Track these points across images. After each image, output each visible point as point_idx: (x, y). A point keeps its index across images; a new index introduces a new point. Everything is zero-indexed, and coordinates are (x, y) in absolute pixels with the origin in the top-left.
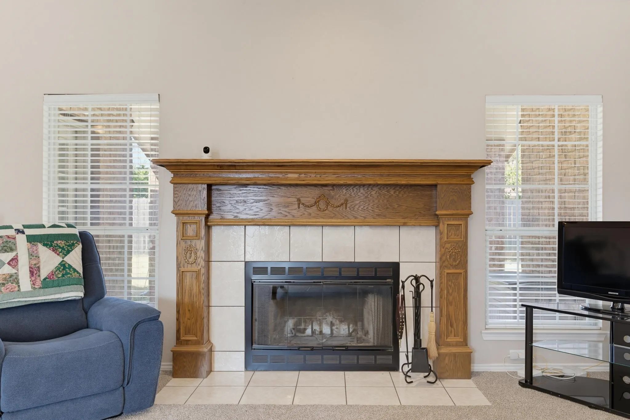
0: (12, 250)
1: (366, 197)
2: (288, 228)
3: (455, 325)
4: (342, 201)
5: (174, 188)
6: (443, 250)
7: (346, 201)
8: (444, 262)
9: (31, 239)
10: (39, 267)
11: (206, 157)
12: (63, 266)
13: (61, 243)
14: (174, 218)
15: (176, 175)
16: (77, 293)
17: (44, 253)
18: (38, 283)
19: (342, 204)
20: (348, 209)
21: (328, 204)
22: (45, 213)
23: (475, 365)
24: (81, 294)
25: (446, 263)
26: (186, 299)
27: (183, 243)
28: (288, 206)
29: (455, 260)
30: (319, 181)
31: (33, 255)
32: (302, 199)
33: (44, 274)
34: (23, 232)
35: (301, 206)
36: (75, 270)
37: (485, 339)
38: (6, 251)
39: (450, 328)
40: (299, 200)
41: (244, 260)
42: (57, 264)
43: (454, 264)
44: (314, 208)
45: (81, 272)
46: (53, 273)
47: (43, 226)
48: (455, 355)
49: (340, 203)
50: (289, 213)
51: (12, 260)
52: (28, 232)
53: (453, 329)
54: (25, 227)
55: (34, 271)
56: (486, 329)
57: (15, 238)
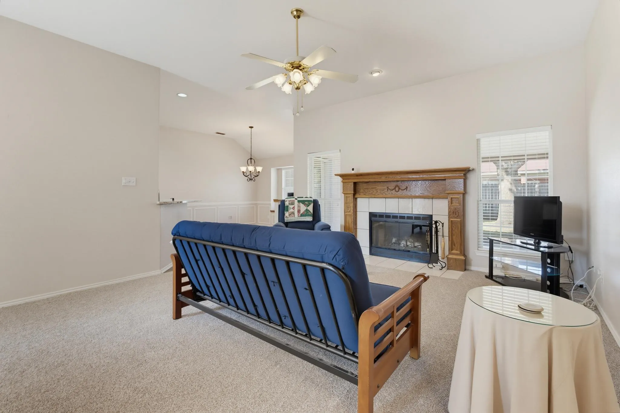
0: (293, 204)
1: (415, 186)
2: (385, 199)
3: (456, 245)
4: (405, 188)
5: (343, 184)
6: (450, 210)
7: (407, 187)
8: (450, 215)
9: (299, 201)
10: (300, 210)
11: (353, 172)
12: (307, 210)
13: (307, 203)
14: (343, 195)
15: (343, 180)
16: (310, 219)
17: (302, 205)
18: (300, 215)
19: (405, 189)
20: (408, 191)
21: (399, 189)
22: (308, 193)
23: (472, 267)
24: (312, 220)
25: (451, 216)
26: (347, 225)
27: (346, 204)
28: (384, 190)
29: (456, 214)
30: (394, 179)
31: (299, 206)
32: (389, 187)
33: (301, 212)
34: (297, 199)
35: (389, 190)
36: (310, 212)
37: (477, 254)
38: (292, 205)
39: (454, 246)
40: (388, 187)
41: (368, 211)
42: (305, 210)
43: (456, 216)
44: (394, 190)
45: (312, 213)
46: (304, 212)
47: (303, 197)
48: (456, 259)
49: (404, 189)
50: (384, 193)
51: (293, 207)
52: (299, 199)
53: (455, 247)
54: (298, 198)
55: (299, 211)
56: (478, 250)
57: (294, 201)
